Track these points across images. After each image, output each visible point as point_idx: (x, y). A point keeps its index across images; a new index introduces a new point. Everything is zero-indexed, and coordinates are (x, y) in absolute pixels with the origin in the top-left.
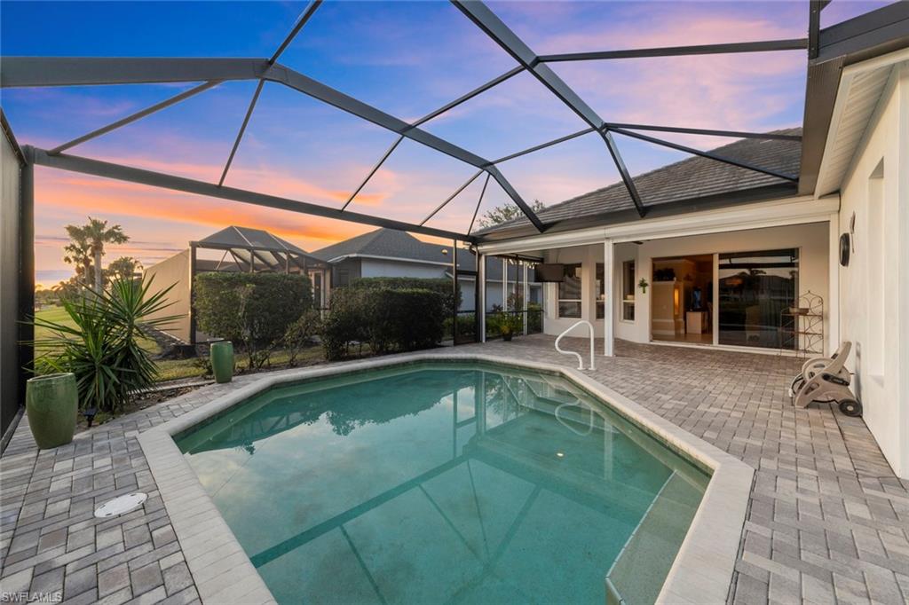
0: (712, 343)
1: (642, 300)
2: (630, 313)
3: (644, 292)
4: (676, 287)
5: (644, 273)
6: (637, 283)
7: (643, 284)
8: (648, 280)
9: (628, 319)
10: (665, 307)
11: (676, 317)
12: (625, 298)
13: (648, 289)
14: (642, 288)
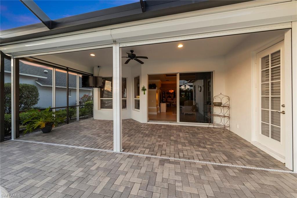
0: (176, 121)
1: (143, 98)
2: (137, 105)
3: (144, 94)
4: (157, 92)
5: (144, 83)
6: (141, 88)
7: (144, 89)
8: (146, 87)
9: (137, 109)
10: (153, 101)
11: (157, 106)
12: (135, 97)
13: (146, 92)
14: (143, 92)
